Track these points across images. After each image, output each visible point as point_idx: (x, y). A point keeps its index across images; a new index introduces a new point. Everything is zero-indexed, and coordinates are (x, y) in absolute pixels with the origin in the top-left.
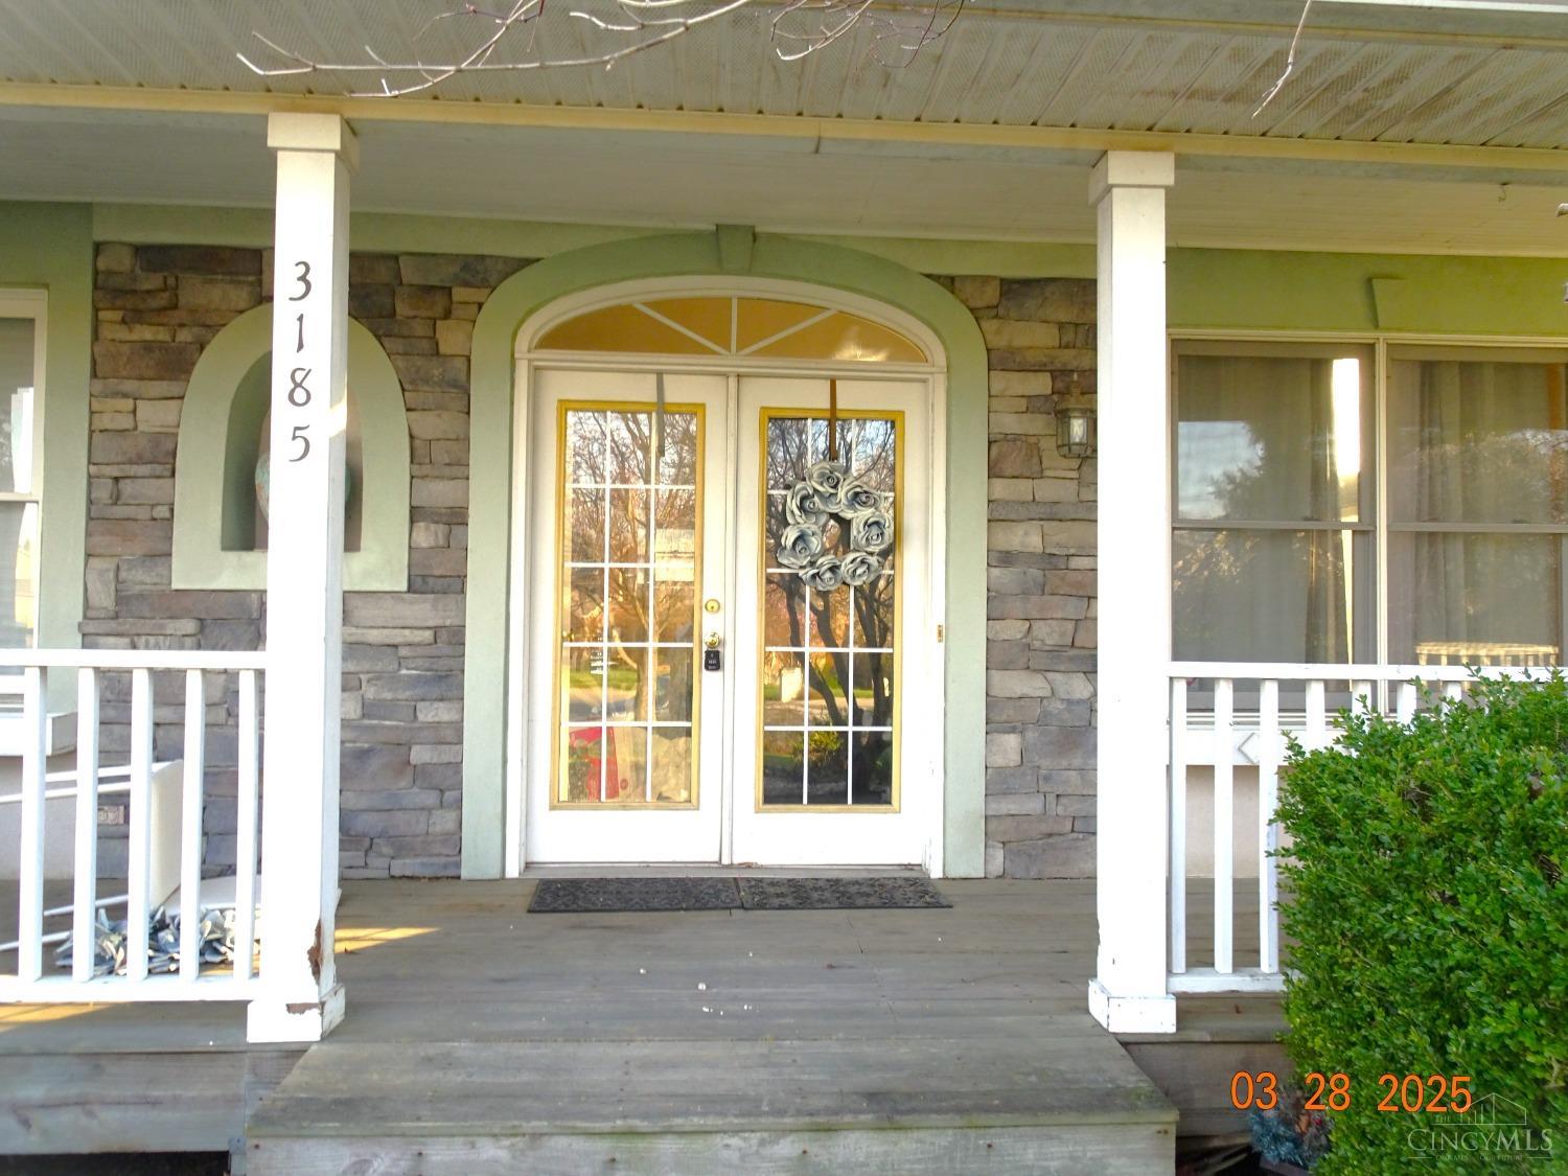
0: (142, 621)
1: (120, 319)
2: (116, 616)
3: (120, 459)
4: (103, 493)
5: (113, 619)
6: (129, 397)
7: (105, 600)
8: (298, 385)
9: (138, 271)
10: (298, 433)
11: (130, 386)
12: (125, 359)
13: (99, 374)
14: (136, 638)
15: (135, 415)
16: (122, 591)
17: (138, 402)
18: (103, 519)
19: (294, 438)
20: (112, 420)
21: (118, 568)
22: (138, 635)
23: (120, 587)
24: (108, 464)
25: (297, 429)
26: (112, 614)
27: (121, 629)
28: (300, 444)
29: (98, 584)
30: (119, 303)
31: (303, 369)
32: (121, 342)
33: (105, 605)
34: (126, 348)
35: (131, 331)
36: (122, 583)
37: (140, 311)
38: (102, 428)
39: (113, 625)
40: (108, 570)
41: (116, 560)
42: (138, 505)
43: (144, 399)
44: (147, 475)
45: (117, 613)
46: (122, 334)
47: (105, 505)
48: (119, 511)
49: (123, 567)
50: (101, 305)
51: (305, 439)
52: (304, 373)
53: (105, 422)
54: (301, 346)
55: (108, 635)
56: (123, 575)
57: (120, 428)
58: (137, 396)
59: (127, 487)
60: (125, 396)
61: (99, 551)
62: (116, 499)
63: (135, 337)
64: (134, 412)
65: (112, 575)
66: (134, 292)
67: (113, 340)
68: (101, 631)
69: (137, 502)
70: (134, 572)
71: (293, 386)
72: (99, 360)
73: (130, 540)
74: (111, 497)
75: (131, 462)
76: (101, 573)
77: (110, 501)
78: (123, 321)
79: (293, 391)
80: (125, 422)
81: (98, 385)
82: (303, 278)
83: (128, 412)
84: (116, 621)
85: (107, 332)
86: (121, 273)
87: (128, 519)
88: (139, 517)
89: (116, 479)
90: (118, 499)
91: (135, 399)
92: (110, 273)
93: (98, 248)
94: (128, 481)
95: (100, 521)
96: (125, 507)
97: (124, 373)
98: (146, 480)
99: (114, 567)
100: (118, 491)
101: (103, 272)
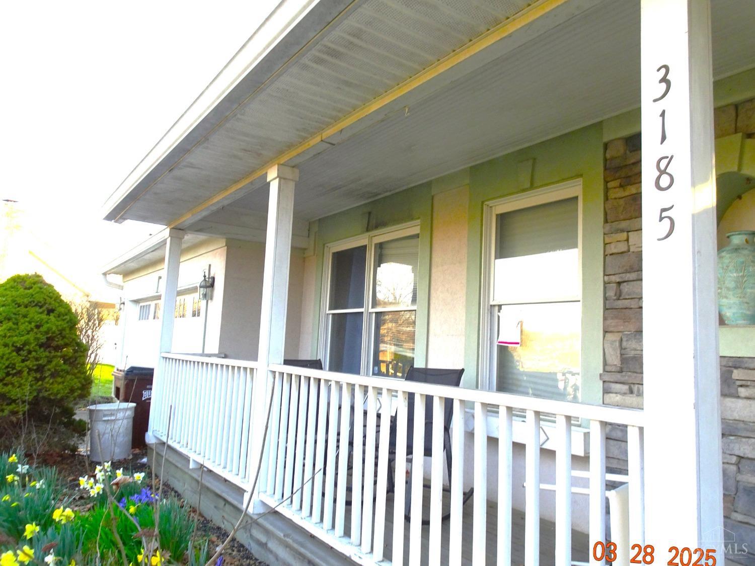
0: (635, 375)
1: (618, 185)
2: (621, 371)
3: (620, 271)
4: (611, 294)
5: (619, 372)
6: (624, 232)
7: (615, 360)
8: (662, 172)
9: (628, 152)
10: (664, 214)
11: (624, 225)
12: (622, 208)
13: (609, 221)
14: (632, 386)
15: (628, 242)
16: (624, 354)
17: (630, 233)
18: (612, 309)
19: (661, 219)
20: (615, 247)
21: (621, 340)
22: (634, 384)
23: (623, 352)
24: (614, 275)
25: (663, 210)
26: (618, 369)
27: (623, 379)
28: (666, 223)
29: (611, 350)
30: (617, 175)
31: (667, 157)
32: (619, 198)
33: (615, 363)
34: (622, 202)
35: (624, 191)
36: (624, 349)
37: (630, 177)
38: (611, 253)
39: (618, 377)
40: (615, 341)
41: (620, 334)
42: (632, 299)
43: (631, 231)
44: (635, 279)
45: (621, 368)
46: (621, 193)
47: (614, 300)
48: (621, 304)
49: (624, 339)
50: (608, 179)
51: (670, 218)
52: (666, 161)
53: (613, 249)
54: (664, 138)
55: (616, 383)
56: (624, 344)
57: (620, 251)
58: (629, 230)
59: (625, 288)
60: (622, 231)
61: (611, 329)
62: (619, 296)
63: (627, 193)
64: (627, 240)
65: (617, 344)
66: (626, 166)
67: (615, 199)
68: (612, 380)
69: (630, 297)
70: (630, 343)
71: (658, 173)
72: (608, 212)
73: (628, 322)
74: (615, 295)
75: (626, 272)
76: (612, 342)
77: (615, 298)
78: (621, 186)
79: (659, 178)
80: (622, 247)
81: (608, 226)
82: (664, 80)
83: (625, 241)
84: (621, 374)
85: (612, 194)
86: (619, 157)
87: (626, 308)
88: (632, 307)
89: (619, 283)
90: (620, 296)
91: (628, 232)
92: (612, 159)
93: (606, 146)
94: (625, 284)
95: (611, 310)
96: (623, 301)
97: (622, 217)
98: (635, 282)
99: (619, 338)
100: (620, 290)
101: (609, 159)
